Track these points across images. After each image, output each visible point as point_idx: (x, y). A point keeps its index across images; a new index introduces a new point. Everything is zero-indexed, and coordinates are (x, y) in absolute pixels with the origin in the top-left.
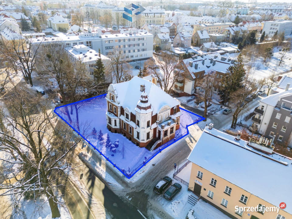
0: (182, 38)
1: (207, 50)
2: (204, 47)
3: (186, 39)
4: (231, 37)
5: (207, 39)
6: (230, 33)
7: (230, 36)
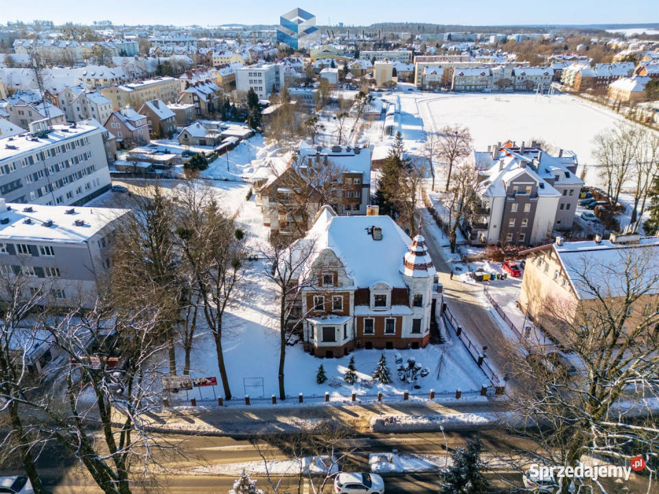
0: (128, 124)
1: (200, 141)
2: (189, 137)
3: (137, 124)
4: (203, 107)
5: (171, 117)
6: (199, 98)
7: (200, 105)
